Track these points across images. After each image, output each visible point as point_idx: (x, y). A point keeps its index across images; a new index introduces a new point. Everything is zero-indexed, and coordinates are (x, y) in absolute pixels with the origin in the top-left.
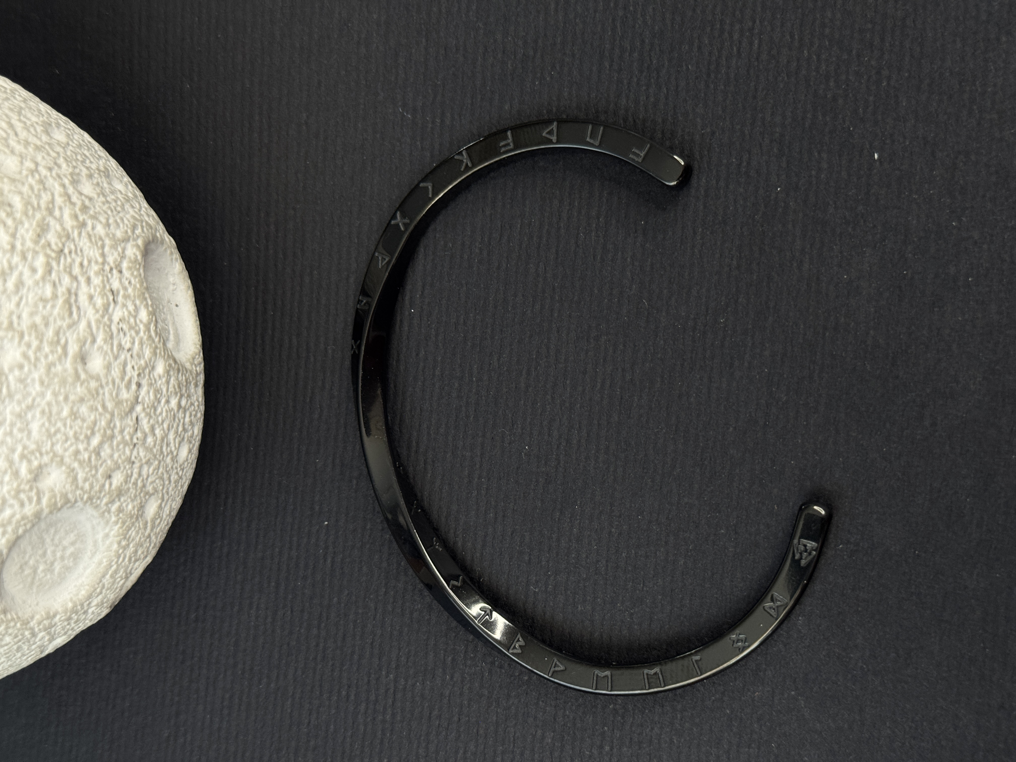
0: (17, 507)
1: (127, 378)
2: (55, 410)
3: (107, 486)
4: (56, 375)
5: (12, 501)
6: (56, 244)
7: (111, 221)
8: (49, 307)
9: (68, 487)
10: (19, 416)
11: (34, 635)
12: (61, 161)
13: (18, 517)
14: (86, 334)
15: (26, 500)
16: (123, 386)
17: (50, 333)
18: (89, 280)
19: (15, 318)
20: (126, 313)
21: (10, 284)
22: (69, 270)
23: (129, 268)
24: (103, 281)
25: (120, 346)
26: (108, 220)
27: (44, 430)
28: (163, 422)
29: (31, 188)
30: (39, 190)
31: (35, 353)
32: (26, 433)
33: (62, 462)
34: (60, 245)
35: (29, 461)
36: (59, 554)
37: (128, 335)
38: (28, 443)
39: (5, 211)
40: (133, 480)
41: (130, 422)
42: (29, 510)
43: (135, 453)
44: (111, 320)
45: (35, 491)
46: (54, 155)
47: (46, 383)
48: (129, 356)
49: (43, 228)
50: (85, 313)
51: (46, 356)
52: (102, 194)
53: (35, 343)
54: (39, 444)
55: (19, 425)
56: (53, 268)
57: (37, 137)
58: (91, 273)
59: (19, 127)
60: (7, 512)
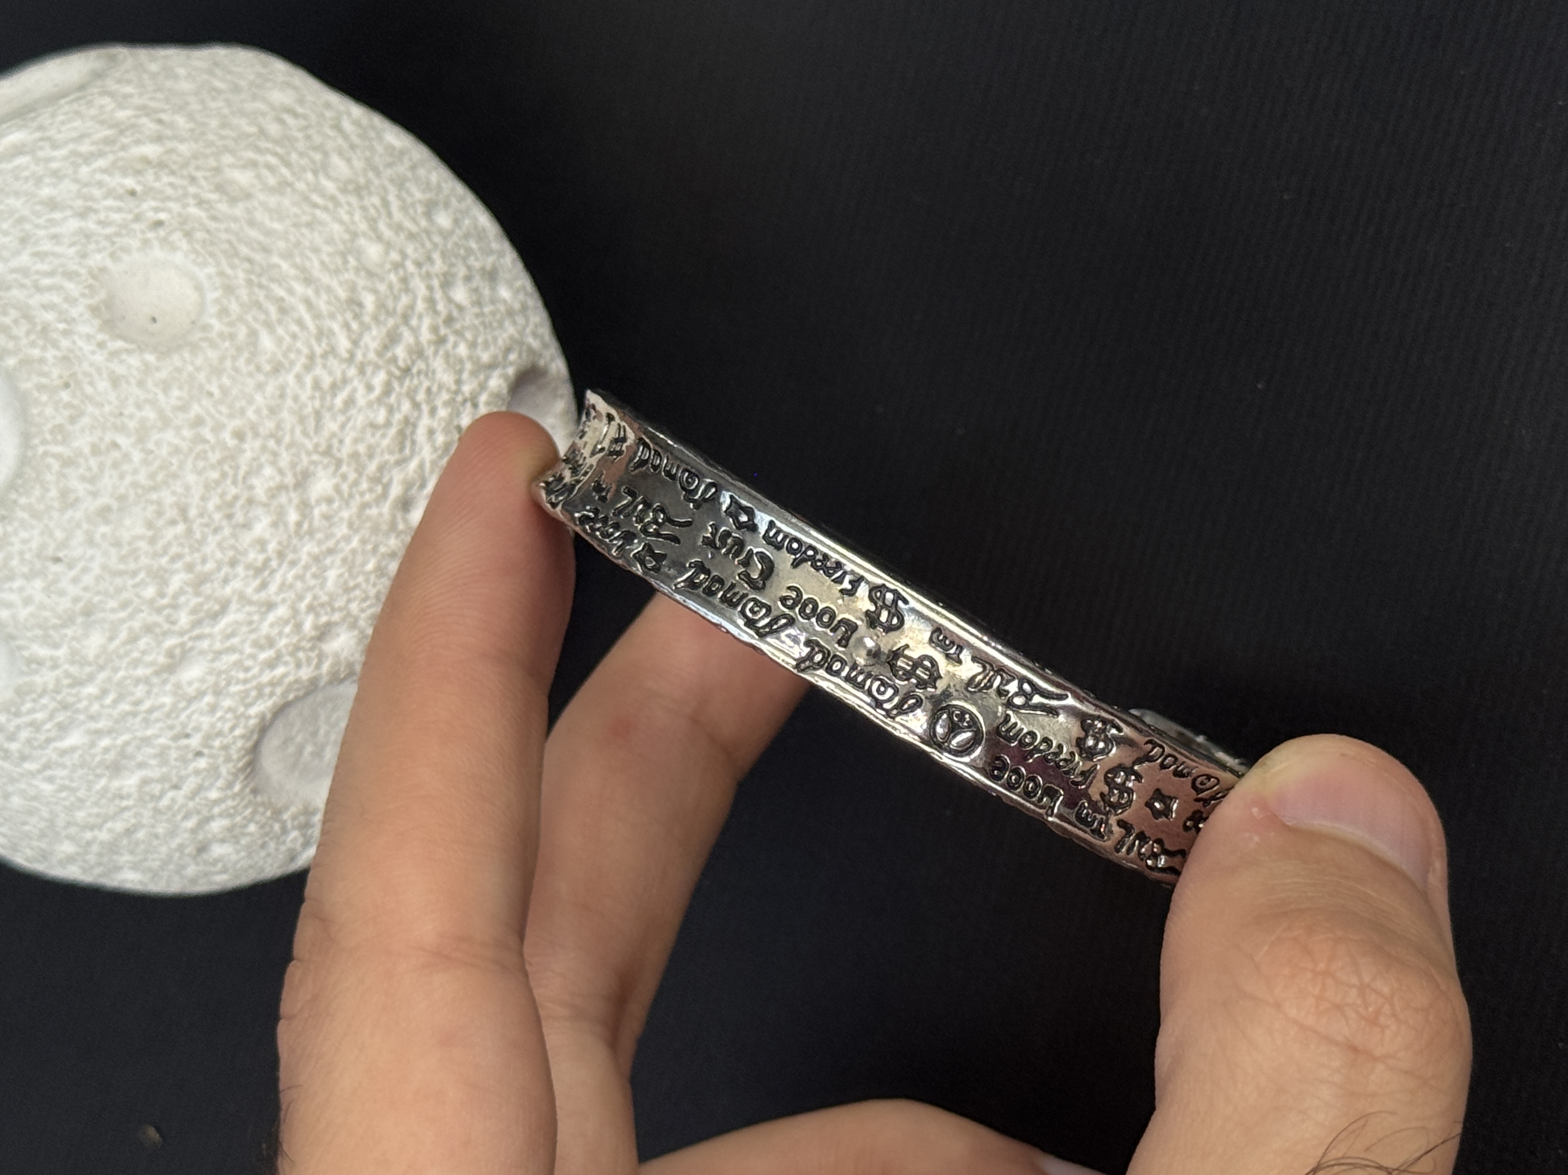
0: (292, 666)
2: (359, 559)
4: (369, 518)
5: (287, 658)
6: (405, 360)
7: (480, 340)
8: (379, 434)
10: (316, 559)
11: (284, 831)
12: (436, 256)
13: (291, 678)
14: (416, 476)
15: (304, 660)
17: (372, 467)
18: (433, 411)
19: (335, 442)
21: (339, 401)
22: (411, 395)
23: (489, 403)
24: (451, 415)
26: (476, 337)
27: (342, 580)
29: (391, 287)
30: (400, 290)
31: (351, 487)
32: (320, 581)
33: (354, 625)
34: (409, 362)
35: (317, 615)
38: (320, 593)
39: (353, 311)
42: (305, 673)
45: (317, 652)
46: (428, 245)
47: (355, 527)
49: (393, 338)
50: (421, 450)
51: (362, 494)
52: (478, 303)
53: (352, 476)
54: (332, 597)
55: (314, 569)
56: (394, 389)
57: (414, 221)
58: (439, 403)
59: (395, 205)
60: (280, 671)
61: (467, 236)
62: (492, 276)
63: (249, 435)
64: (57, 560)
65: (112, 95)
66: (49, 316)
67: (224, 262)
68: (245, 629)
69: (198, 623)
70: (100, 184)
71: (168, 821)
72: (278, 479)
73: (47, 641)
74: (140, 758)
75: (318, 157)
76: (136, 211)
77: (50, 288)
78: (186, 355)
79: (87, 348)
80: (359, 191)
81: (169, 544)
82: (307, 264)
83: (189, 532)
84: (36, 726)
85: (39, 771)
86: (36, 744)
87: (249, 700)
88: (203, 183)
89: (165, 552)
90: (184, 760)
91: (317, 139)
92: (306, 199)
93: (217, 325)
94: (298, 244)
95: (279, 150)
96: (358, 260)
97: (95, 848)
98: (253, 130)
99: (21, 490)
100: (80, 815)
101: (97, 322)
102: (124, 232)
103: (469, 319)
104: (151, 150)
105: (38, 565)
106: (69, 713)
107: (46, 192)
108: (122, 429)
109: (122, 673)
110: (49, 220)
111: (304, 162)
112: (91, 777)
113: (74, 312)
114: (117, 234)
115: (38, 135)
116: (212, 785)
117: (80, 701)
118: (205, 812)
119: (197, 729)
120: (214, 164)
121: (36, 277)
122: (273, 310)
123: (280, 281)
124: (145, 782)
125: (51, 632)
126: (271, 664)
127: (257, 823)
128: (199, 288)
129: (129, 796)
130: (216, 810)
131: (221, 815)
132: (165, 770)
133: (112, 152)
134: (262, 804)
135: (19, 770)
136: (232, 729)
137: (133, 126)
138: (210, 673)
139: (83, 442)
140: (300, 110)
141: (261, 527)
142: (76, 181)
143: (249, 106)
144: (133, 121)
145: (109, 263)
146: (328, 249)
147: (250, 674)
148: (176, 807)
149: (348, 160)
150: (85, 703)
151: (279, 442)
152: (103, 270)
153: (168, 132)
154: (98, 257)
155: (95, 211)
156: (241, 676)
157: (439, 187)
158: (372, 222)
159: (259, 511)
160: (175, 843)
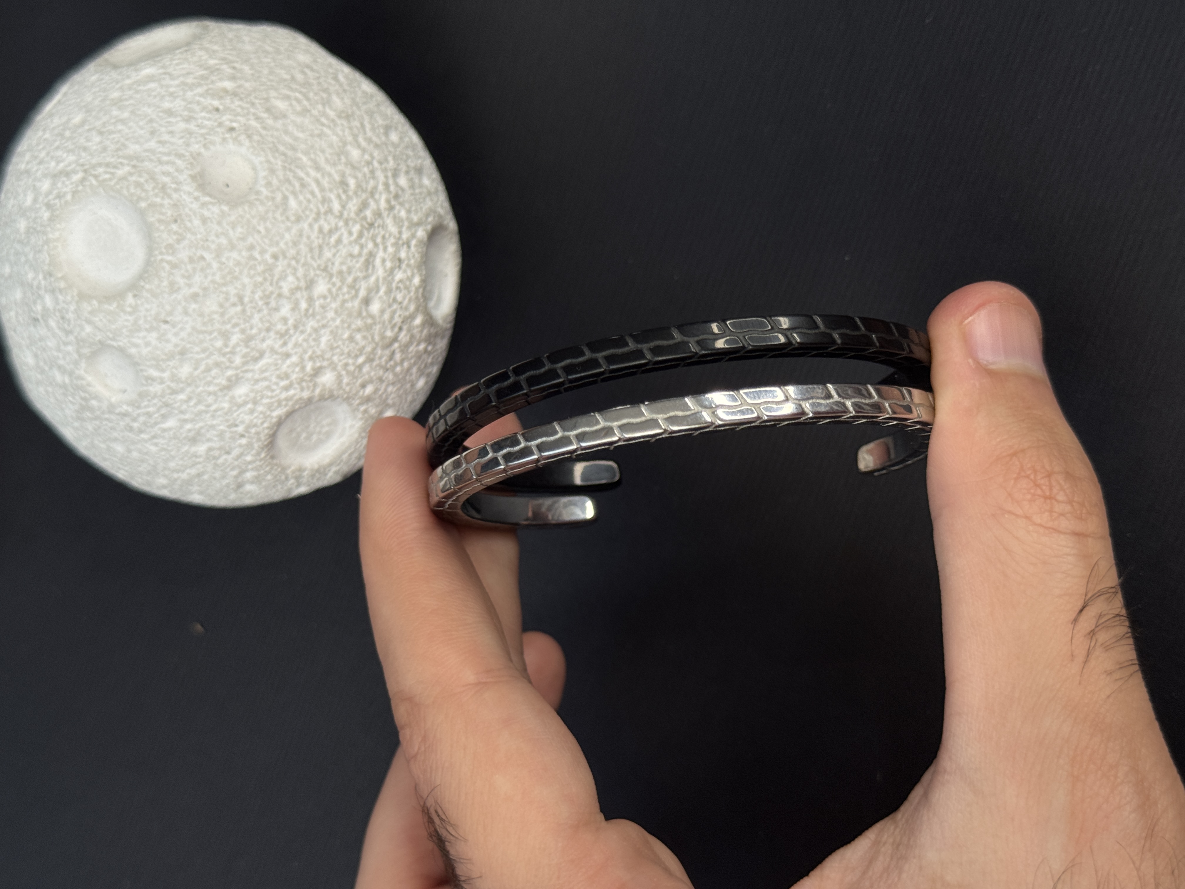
0: (298, 390)
1: (394, 322)
2: (340, 331)
3: (361, 393)
4: (346, 308)
5: (296, 386)
6: (371, 219)
7: (413, 208)
8: (354, 261)
9: (335, 386)
10: (316, 330)
11: (287, 478)
12: (390, 158)
13: (297, 397)
14: (374, 285)
15: (305, 387)
16: (389, 326)
17: (350, 280)
18: (385, 249)
19: (330, 264)
20: (406, 277)
21: (333, 240)
22: (373, 239)
23: (416, 246)
24: (395, 252)
25: (395, 300)
26: (411, 207)
27: (329, 343)
28: (412, 358)
29: (365, 175)
30: (370, 178)
31: (337, 290)
32: (317, 343)
33: (334, 369)
34: (373, 220)
35: (314, 362)
36: (318, 429)
37: (403, 292)
38: (317, 350)
39: (343, 189)
40: (380, 392)
41: (387, 352)
42: (306, 394)
43: (386, 375)
44: (393, 279)
45: (313, 383)
46: (386, 153)
47: (339, 313)
48: (399, 306)
49: (364, 205)
50: (377, 271)
51: (344, 295)
52: (412, 187)
53: (339, 284)
54: (323, 351)
55: (314, 336)
56: (364, 235)
57: (378, 136)
58: (389, 244)
59: (368, 127)
60: (292, 392)
61: (407, 147)
62: (419, 171)
63: (281, 257)
64: (166, 322)
65: (207, 50)
66: (166, 179)
67: (270, 155)
68: (273, 368)
69: (245, 363)
70: (198, 103)
71: (222, 471)
72: (296, 283)
73: (158, 368)
74: (208, 436)
75: (325, 96)
76: (219, 120)
77: (168, 163)
78: (246, 208)
79: (188, 199)
80: (348, 117)
81: (232, 317)
82: (318, 159)
83: (244, 311)
84: (149, 415)
85: (150, 440)
86: (149, 424)
87: (272, 408)
88: (258, 106)
89: (229, 322)
90: (233, 439)
91: (325, 86)
92: (318, 120)
93: (265, 192)
94: (312, 147)
95: (304, 90)
96: (347, 158)
97: (179, 482)
98: (287, 77)
99: (147, 281)
100: (172, 465)
101: (194, 185)
102: (212, 133)
103: (407, 196)
104: (228, 85)
105: (155, 324)
106: (169, 409)
107: (167, 105)
108: (207, 249)
109: (201, 389)
110: (168, 122)
111: (316, 98)
112: (180, 445)
113: (182, 178)
114: (208, 134)
115: (161, 71)
116: (249, 453)
117: (176, 402)
118: (244, 467)
119: (242, 422)
120: (265, 96)
121: (159, 156)
122: (297, 185)
123: (302, 168)
124: (210, 449)
125: (161, 363)
126: (286, 388)
127: (272, 474)
128: (254, 168)
129: (200, 456)
130: (250, 467)
131: (252, 469)
132: (222, 443)
133: (207, 84)
134: (276, 465)
135: (138, 438)
136: (262, 423)
137: (218, 69)
138: (252, 391)
139: (184, 255)
140: (315, 67)
141: (285, 310)
142: (184, 100)
143: (286, 63)
144: (218, 67)
145: (202, 150)
146: (328, 151)
147: (274, 394)
148: (227, 464)
149: (342, 99)
150: (178, 404)
151: (298, 262)
152: (199, 154)
153: (239, 75)
154: (197, 146)
155: (195, 119)
156: (269, 394)
157: (392, 118)
158: (355, 136)
159: (284, 301)
160: (225, 482)
